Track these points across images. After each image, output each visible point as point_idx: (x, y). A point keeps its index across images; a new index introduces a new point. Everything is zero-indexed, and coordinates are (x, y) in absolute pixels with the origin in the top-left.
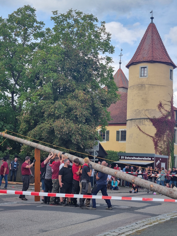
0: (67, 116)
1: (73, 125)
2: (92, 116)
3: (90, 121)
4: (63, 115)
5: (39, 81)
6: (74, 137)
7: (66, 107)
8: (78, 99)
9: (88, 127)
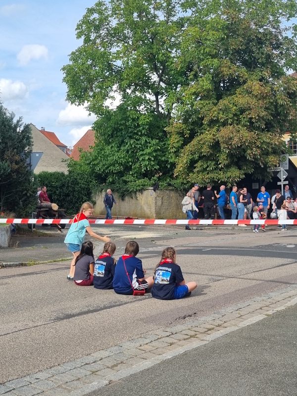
0: (237, 120)
1: (246, 135)
2: (275, 119)
3: (273, 127)
4: (231, 120)
5: (193, 73)
6: (249, 151)
7: (235, 107)
8: (253, 95)
9: (269, 135)
